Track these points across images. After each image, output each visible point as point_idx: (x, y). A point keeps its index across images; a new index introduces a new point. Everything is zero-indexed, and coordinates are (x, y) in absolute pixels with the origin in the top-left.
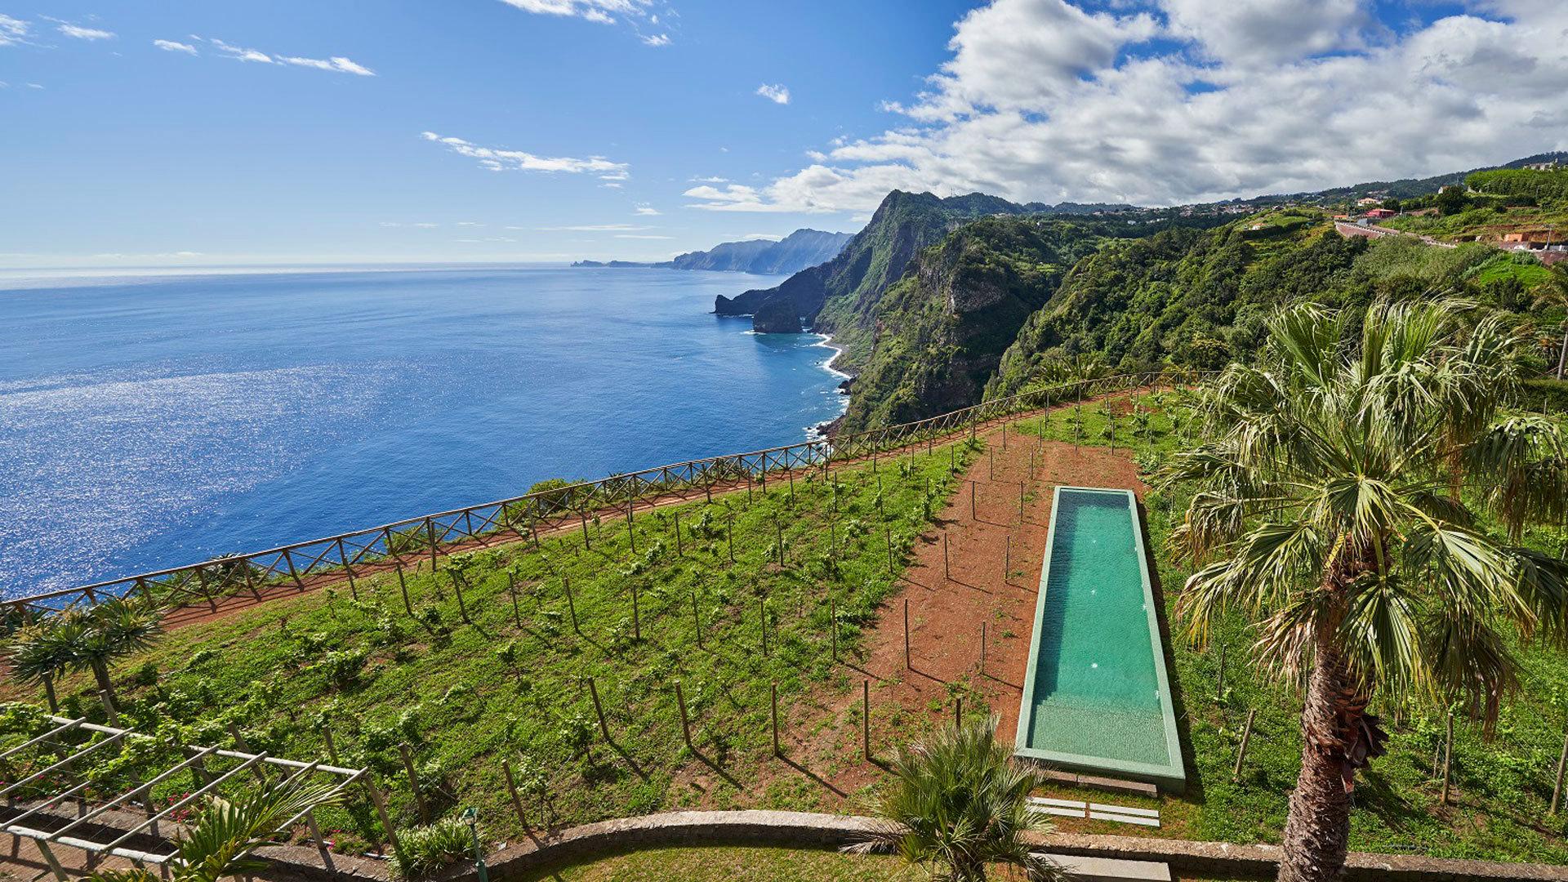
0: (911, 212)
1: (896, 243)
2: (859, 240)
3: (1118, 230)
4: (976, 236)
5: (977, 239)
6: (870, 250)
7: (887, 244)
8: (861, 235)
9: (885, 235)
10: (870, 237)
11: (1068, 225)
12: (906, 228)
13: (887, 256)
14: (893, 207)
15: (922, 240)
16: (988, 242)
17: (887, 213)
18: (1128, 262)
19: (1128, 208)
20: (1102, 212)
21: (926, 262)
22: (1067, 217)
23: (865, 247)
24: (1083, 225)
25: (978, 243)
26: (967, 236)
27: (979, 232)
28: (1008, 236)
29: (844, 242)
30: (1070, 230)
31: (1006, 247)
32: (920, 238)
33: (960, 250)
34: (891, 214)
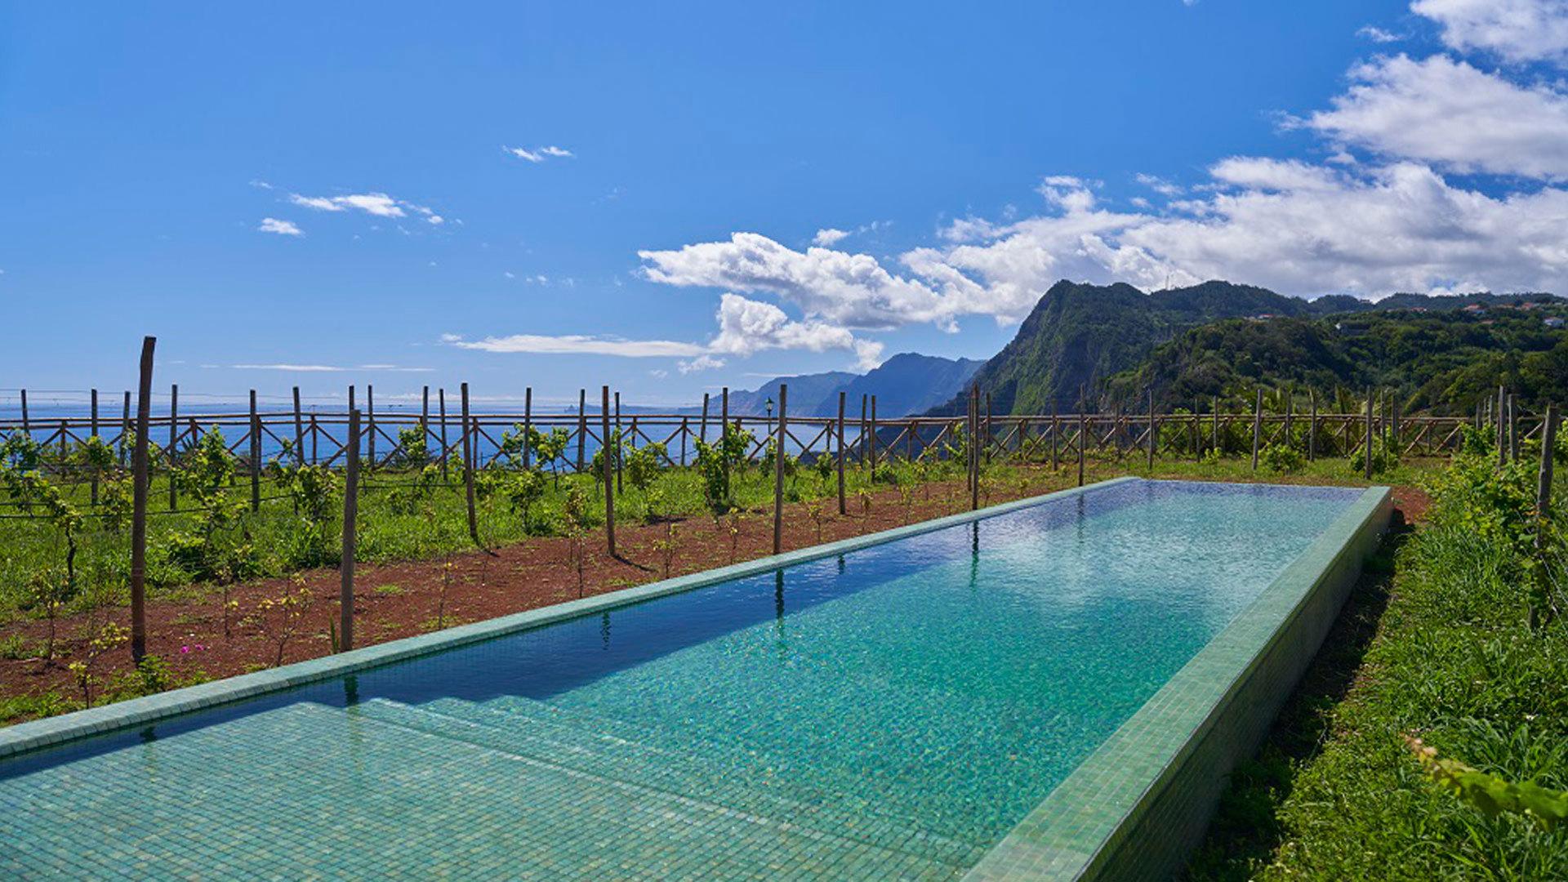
0: (1089, 317)
1: (1059, 372)
2: (995, 368)
3: (1520, 337)
4: (1206, 348)
5: (1209, 353)
6: (1012, 385)
7: (1044, 375)
8: (998, 359)
9: (1040, 359)
10: (1014, 364)
11: (1403, 328)
12: (1077, 344)
13: (1042, 395)
14: (1057, 310)
15: (1107, 365)
16: (1230, 358)
17: (1045, 321)
18: (1539, 384)
19: (1546, 299)
20: (1483, 306)
21: (1110, 398)
22: (1403, 316)
23: (1004, 379)
24: (1440, 328)
25: (1212, 359)
26: (1189, 351)
27: (1214, 342)
28: (1273, 347)
29: (970, 374)
30: (1408, 337)
31: (1270, 369)
32: (1104, 361)
33: (1173, 375)
34: (1054, 322)
